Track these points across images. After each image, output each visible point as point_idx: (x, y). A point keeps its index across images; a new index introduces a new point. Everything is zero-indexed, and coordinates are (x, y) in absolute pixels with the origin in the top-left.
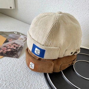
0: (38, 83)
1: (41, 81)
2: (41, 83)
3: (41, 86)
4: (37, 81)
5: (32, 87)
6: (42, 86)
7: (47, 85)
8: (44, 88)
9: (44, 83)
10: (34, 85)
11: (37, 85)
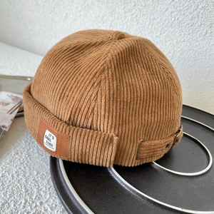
0: (28, 198)
1: (39, 190)
2: (39, 196)
3: (36, 206)
4: (27, 191)
5: (7, 211)
6: (41, 203)
7: (58, 201)
8: (46, 210)
9: (48, 196)
10: (16, 202)
11: (23, 201)
